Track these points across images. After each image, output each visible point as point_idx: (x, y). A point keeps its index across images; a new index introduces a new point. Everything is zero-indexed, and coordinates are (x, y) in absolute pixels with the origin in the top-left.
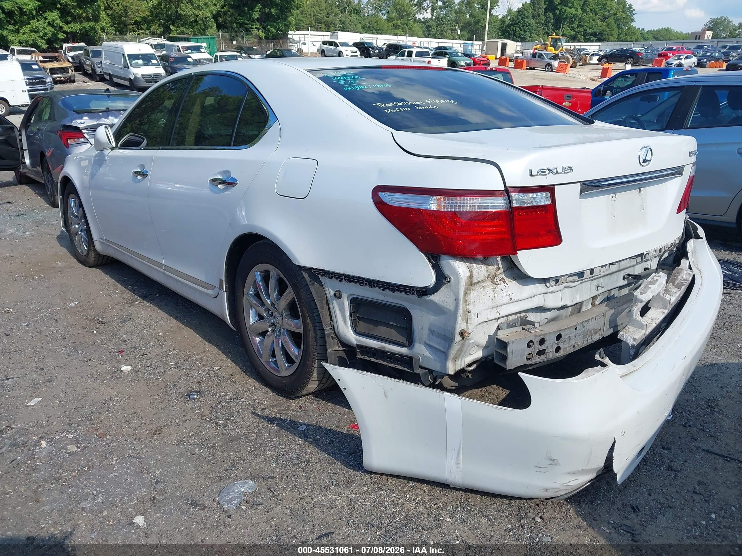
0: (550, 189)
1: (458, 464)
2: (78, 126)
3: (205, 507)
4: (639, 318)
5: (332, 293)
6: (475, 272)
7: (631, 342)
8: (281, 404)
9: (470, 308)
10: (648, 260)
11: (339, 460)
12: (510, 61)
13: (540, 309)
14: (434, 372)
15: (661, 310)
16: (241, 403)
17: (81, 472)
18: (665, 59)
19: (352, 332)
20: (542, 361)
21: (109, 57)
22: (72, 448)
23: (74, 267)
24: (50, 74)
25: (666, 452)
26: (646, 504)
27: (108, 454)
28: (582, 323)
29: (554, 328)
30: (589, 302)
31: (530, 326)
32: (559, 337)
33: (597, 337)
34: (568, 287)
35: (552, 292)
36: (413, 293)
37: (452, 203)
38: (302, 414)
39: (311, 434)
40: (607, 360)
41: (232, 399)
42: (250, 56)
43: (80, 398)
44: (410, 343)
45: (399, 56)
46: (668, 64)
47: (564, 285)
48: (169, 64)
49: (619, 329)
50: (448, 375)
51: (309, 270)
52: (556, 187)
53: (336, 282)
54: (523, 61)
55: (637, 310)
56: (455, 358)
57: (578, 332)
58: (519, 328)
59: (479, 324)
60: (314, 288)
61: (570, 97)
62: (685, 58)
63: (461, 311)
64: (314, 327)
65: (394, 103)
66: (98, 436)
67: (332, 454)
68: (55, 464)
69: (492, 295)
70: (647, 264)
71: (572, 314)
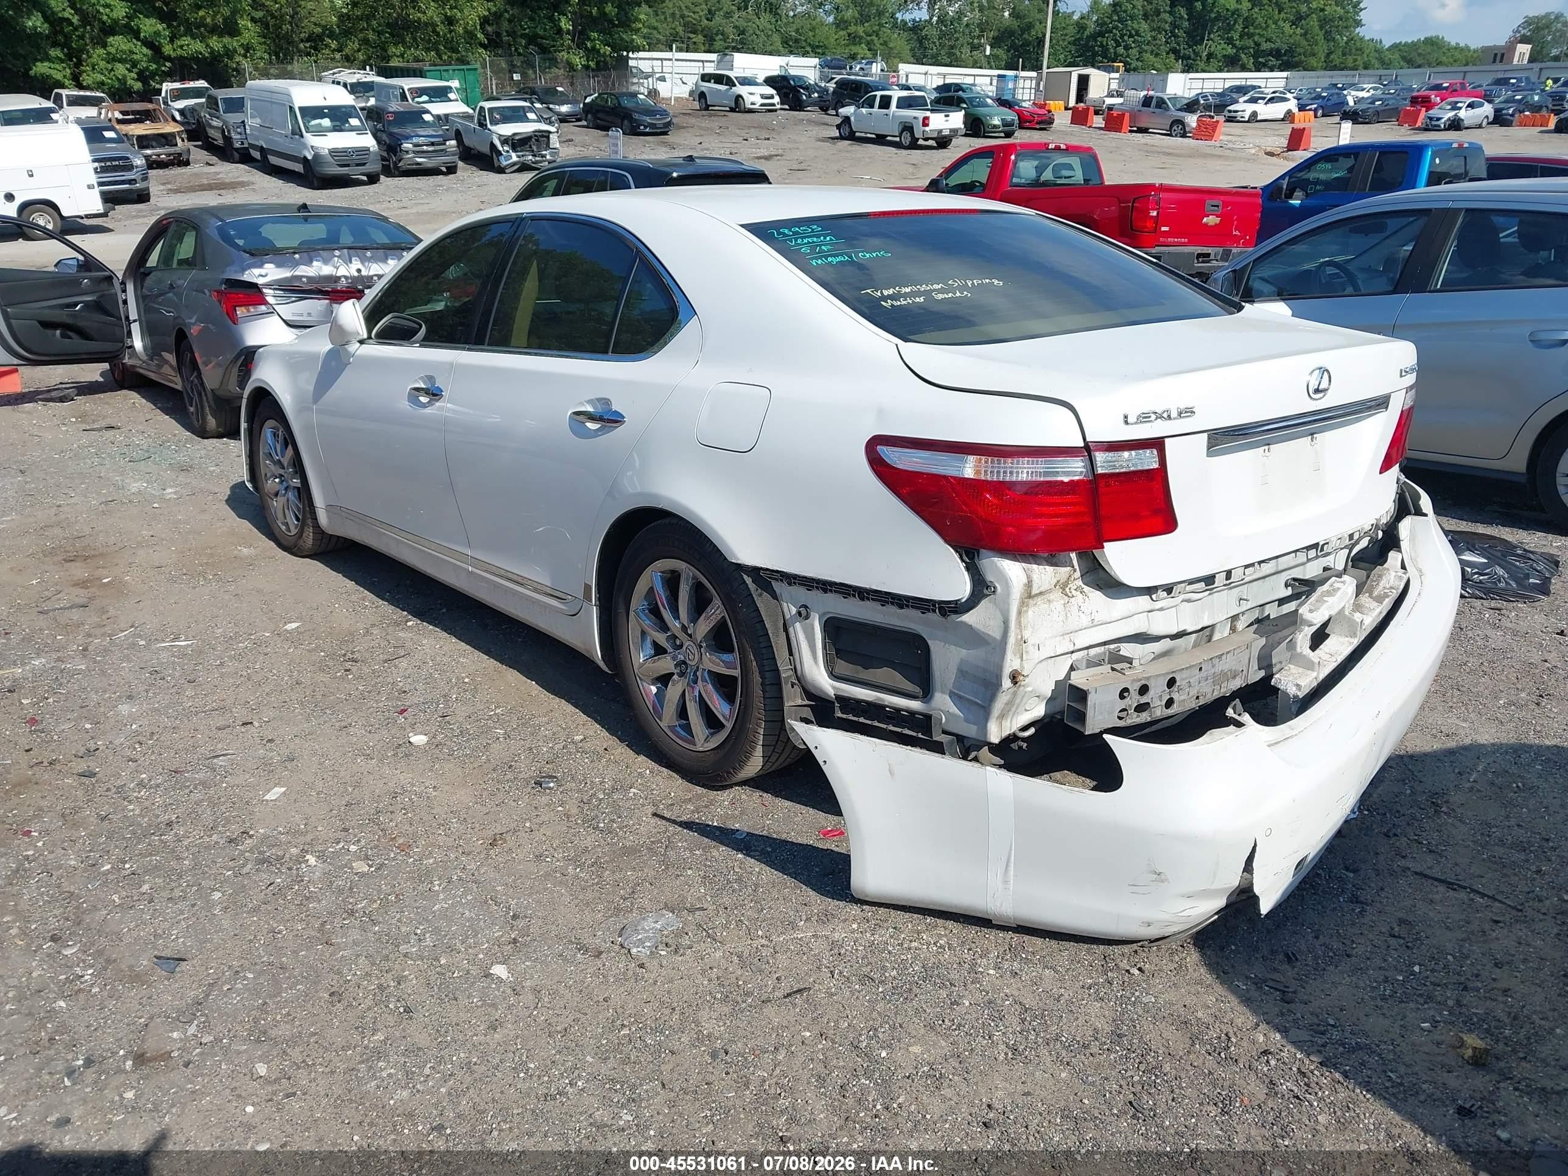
0: (1157, 444)
1: (1006, 882)
2: (255, 280)
3: (601, 953)
4: (1307, 651)
5: (794, 610)
6: (1035, 577)
7: (1292, 690)
8: (699, 797)
9: (1027, 634)
10: (1328, 554)
11: (808, 883)
12: (1097, 113)
13: (1141, 638)
14: (965, 741)
15: (1347, 639)
16: (631, 795)
17: (385, 905)
18: (1424, 109)
19: (826, 675)
20: (1143, 721)
21: (258, 112)
22: (362, 867)
23: (274, 557)
24: (139, 147)
25: (1352, 875)
26: (1309, 951)
27: (423, 876)
28: (1211, 659)
29: (1164, 668)
30: (1225, 626)
31: (1126, 665)
32: (1171, 683)
33: (1237, 684)
34: (1189, 601)
35: (1161, 609)
36: (934, 611)
37: (999, 467)
38: (736, 812)
39: (756, 844)
40: (1246, 718)
41: (614, 789)
42: (551, 106)
43: (350, 789)
44: (926, 692)
45: (863, 107)
46: (1431, 119)
47: (1182, 597)
48: (384, 126)
49: (1275, 670)
50: (989, 744)
51: (755, 572)
52: (1166, 440)
53: (800, 592)
54: (1123, 115)
55: (1303, 638)
56: (1002, 717)
57: (1203, 674)
58: (1107, 668)
59: (1041, 661)
60: (762, 601)
61: (1218, 206)
62: (1468, 106)
63: (1012, 640)
64: (761, 667)
65: (897, 288)
66: (398, 848)
67: (795, 876)
68: (340, 891)
69: (1063, 613)
70: (1328, 561)
71: (1196, 645)
